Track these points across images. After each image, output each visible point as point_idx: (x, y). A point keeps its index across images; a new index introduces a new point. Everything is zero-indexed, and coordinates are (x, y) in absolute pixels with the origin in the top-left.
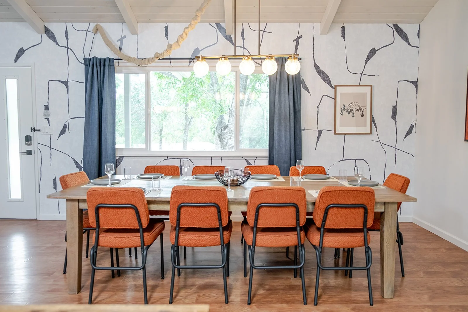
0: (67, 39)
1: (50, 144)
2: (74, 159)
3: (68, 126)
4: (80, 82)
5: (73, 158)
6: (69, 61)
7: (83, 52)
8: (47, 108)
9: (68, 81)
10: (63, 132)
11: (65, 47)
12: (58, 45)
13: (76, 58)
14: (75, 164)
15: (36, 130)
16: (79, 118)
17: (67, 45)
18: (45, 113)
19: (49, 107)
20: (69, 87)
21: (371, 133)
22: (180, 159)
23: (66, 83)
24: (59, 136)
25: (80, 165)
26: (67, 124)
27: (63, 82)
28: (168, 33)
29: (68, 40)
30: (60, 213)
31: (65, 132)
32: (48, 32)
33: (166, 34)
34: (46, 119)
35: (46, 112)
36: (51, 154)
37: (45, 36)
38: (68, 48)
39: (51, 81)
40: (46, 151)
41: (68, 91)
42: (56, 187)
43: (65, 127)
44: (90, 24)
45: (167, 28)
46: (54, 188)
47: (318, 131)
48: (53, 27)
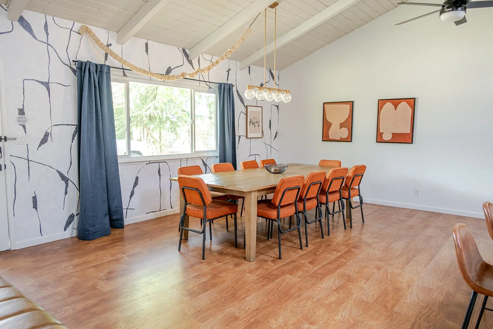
0: (47, 34)
1: (28, 156)
2: (59, 172)
3: (50, 134)
4: (64, 86)
5: (57, 171)
6: (49, 60)
7: (67, 52)
8: (22, 112)
9: (50, 82)
10: (44, 141)
11: (45, 43)
12: (36, 38)
13: (59, 57)
14: (61, 177)
15: (7, 139)
16: (64, 125)
17: (48, 41)
18: (19, 118)
19: (25, 111)
20: (50, 90)
21: (262, 137)
22: (159, 162)
23: (47, 85)
24: (40, 146)
25: (66, 177)
26: (49, 131)
27: (42, 83)
28: (148, 49)
29: (49, 36)
30: (42, 236)
31: (47, 141)
32: (22, 21)
33: (147, 50)
34: (22, 125)
35: (21, 118)
36: (29, 167)
37: (17, 24)
38: (48, 44)
39: (27, 80)
40: (22, 165)
41: (49, 94)
42: (37, 206)
43: (47, 135)
44: (74, 22)
45: (147, 44)
46: (34, 207)
47: (239, 136)
48: (28, 16)
